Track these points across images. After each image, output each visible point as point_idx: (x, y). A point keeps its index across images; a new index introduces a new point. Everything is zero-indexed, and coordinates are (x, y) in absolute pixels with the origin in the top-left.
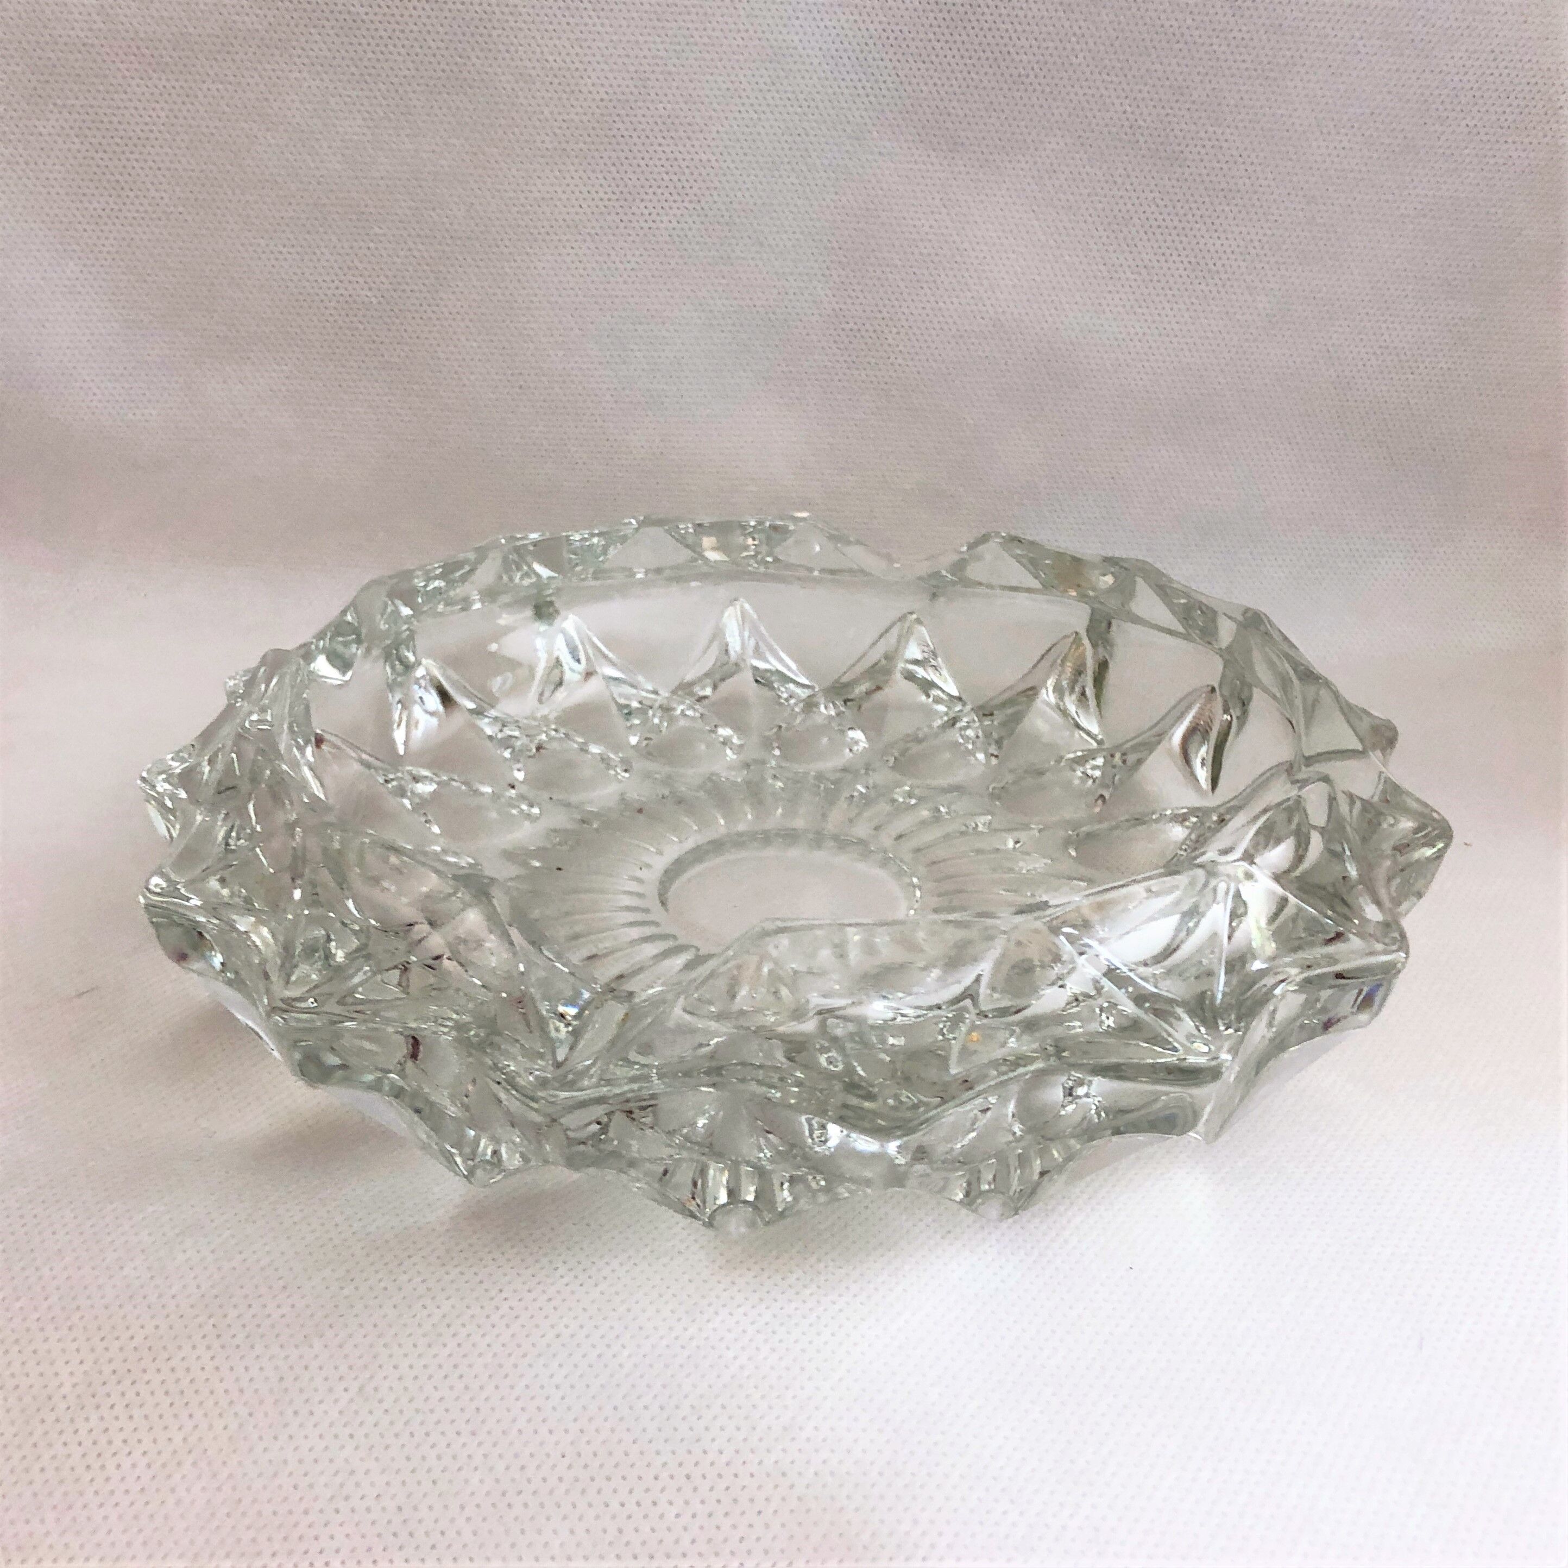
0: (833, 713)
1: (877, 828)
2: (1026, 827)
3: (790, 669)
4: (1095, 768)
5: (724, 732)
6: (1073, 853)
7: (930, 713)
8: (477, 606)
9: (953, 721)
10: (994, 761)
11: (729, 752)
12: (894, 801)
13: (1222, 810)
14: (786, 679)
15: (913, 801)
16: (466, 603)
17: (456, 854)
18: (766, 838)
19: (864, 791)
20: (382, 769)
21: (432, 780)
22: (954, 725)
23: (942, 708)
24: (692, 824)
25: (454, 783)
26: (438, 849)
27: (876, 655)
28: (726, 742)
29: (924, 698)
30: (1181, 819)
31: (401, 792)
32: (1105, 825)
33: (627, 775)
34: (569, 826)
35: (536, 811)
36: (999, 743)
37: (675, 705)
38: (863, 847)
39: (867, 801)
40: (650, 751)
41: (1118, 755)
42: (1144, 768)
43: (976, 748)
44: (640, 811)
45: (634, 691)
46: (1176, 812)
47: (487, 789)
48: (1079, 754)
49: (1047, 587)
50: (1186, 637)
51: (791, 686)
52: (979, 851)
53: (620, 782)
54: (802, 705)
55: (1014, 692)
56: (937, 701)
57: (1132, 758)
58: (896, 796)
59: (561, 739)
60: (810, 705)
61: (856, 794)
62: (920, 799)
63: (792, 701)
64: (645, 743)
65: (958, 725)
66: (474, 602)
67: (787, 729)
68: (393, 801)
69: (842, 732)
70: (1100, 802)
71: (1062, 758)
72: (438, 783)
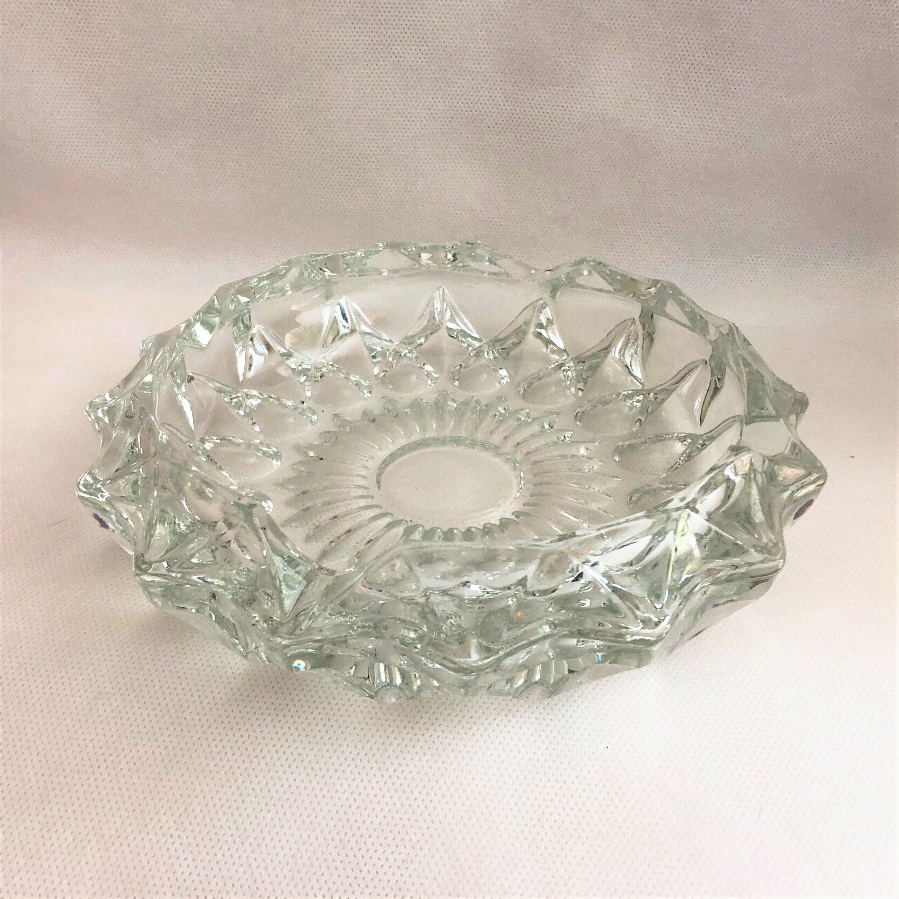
0: (492, 357)
1: (506, 438)
2: (592, 441)
3: (469, 329)
4: (638, 401)
5: (428, 368)
6: (617, 459)
7: (547, 361)
8: (290, 293)
9: (561, 366)
10: (580, 394)
11: (429, 382)
12: (519, 419)
13: (705, 437)
14: (466, 335)
15: (530, 420)
16: (283, 291)
17: (268, 446)
18: (442, 442)
19: (503, 411)
20: (228, 392)
21: (258, 397)
22: (561, 368)
23: (555, 357)
24: (401, 430)
25: (271, 400)
26: (257, 441)
27: (520, 322)
28: (428, 374)
29: (544, 350)
30: (682, 440)
31: (239, 406)
32: (638, 441)
33: (370, 395)
34: (333, 429)
35: (315, 417)
36: (585, 381)
37: (402, 350)
38: (496, 450)
39: (503, 418)
40: (384, 381)
41: (652, 395)
42: (665, 404)
43: (571, 384)
44: (373, 421)
45: (378, 341)
46: (680, 435)
47: (290, 403)
48: (630, 392)
49: (617, 291)
50: (693, 330)
51: (470, 339)
52: (563, 456)
53: (366, 399)
54: (474, 352)
55: (598, 349)
56: (553, 352)
57: (660, 397)
58: (520, 416)
59: (334, 371)
60: (479, 353)
61: (497, 413)
62: (534, 419)
63: (470, 349)
64: (383, 374)
65: (563, 368)
66: (287, 291)
67: (465, 367)
68: (234, 412)
69: (496, 370)
70: (638, 424)
71: (620, 394)
72: (262, 400)
